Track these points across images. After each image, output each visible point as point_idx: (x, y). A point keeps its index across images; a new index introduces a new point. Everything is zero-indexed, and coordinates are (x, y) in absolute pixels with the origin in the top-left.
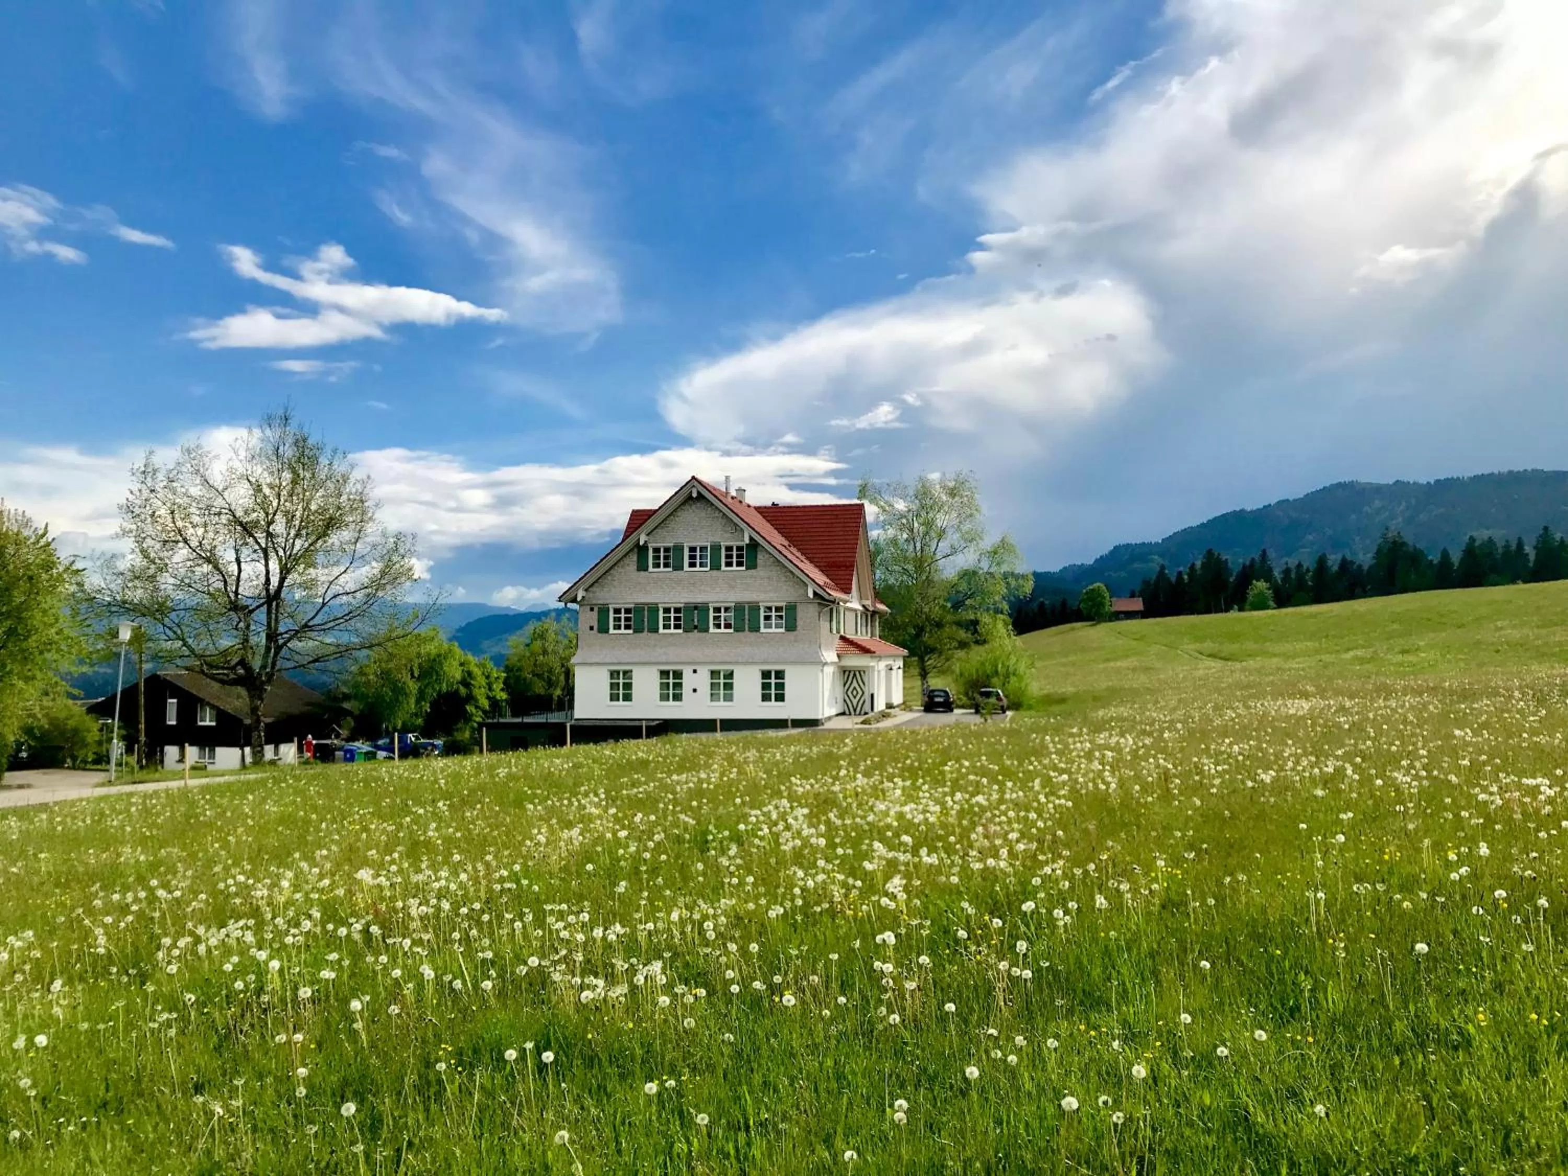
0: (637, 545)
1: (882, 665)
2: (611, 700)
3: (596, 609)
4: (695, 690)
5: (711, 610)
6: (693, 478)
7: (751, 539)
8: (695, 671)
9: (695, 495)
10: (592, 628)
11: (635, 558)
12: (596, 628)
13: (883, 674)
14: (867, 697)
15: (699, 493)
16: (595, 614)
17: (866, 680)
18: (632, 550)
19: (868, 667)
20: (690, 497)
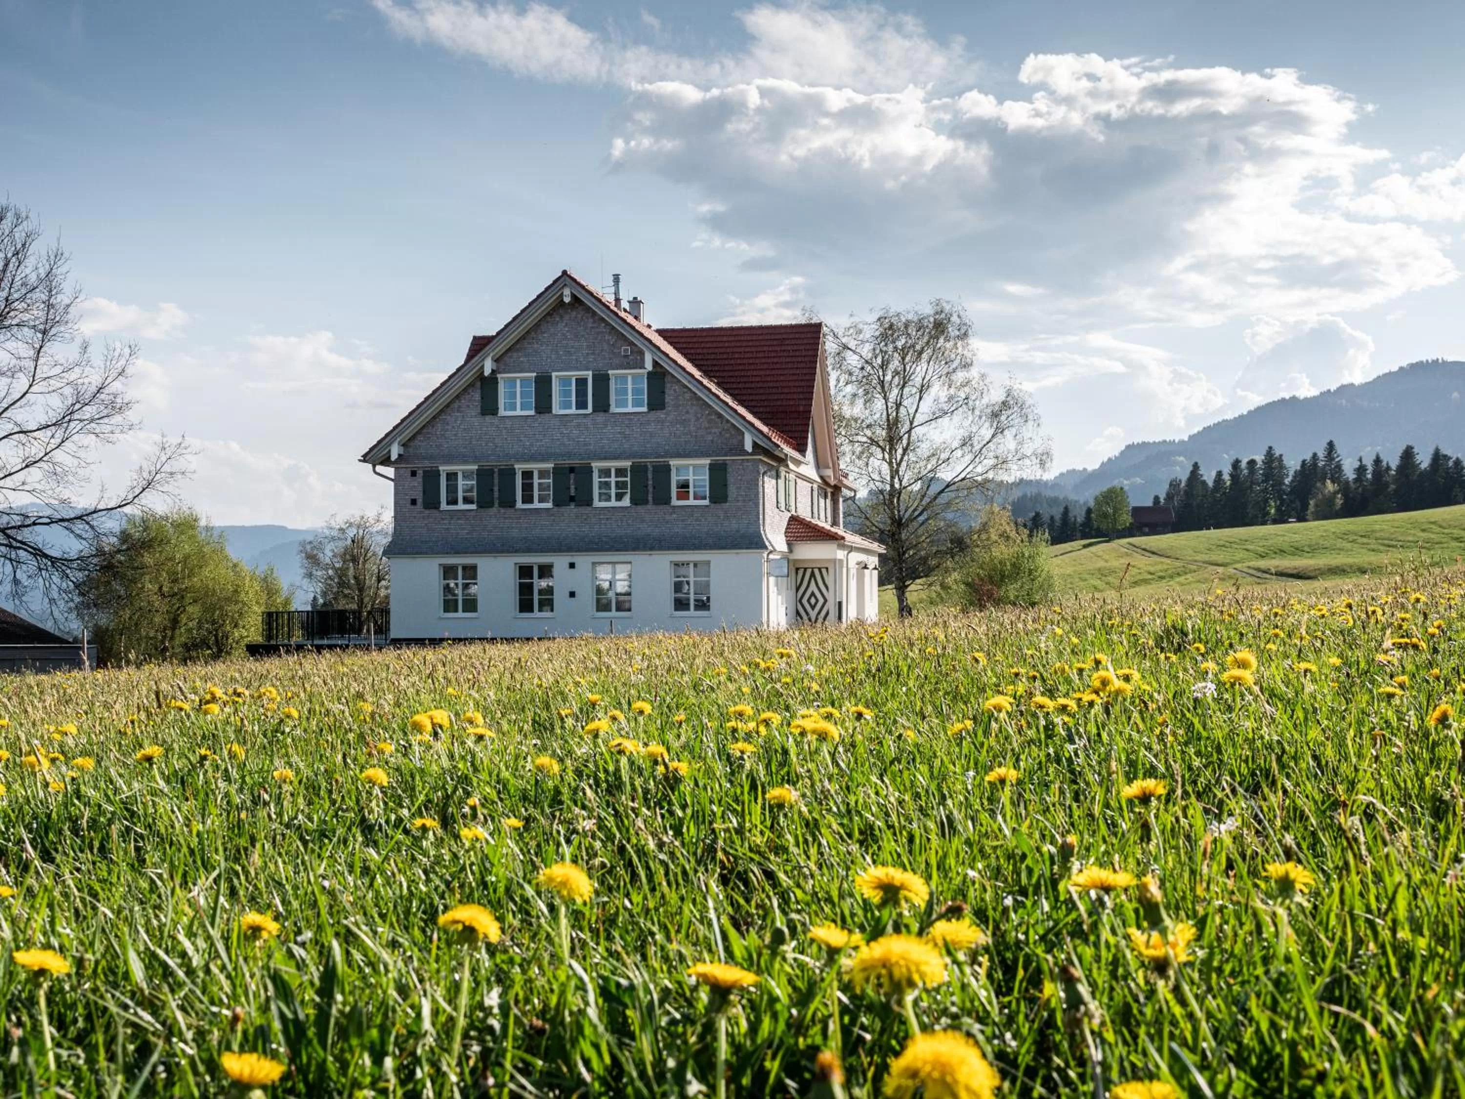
0: (481, 376)
1: (856, 557)
2: (446, 610)
3: (420, 473)
4: (572, 594)
5: (595, 475)
6: (565, 273)
7: (656, 364)
8: (572, 566)
9: (567, 300)
10: (414, 502)
11: (477, 396)
12: (420, 501)
13: (853, 571)
14: (831, 606)
15: (574, 297)
16: (419, 480)
17: (829, 581)
18: (471, 385)
19: (834, 561)
20: (561, 303)
